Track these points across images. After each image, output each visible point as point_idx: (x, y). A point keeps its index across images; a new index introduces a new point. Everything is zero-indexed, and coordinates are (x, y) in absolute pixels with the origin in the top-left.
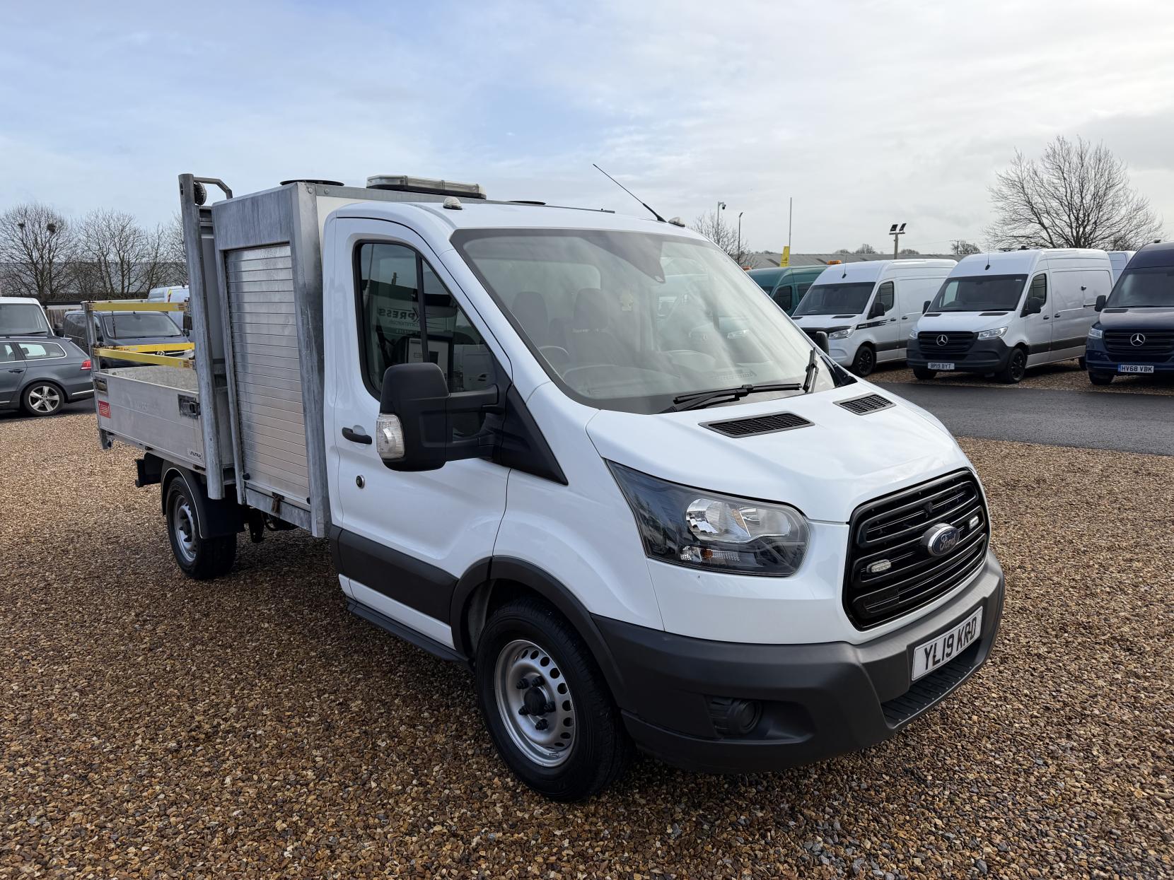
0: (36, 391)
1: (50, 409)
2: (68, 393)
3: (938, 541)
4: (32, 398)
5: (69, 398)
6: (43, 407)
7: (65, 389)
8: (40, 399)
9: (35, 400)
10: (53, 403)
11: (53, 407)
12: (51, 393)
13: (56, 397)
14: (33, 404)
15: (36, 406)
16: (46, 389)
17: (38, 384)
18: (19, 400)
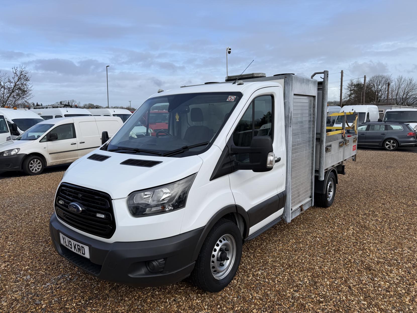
0: (388, 142)
1: (392, 148)
2: (399, 143)
3: (72, 204)
4: (386, 144)
5: (400, 146)
6: (389, 147)
7: (399, 142)
8: (389, 145)
9: (387, 145)
10: (393, 146)
11: (393, 148)
12: (393, 143)
13: (395, 145)
14: (386, 146)
15: (387, 147)
16: (392, 141)
17: (389, 139)
18: (382, 144)
